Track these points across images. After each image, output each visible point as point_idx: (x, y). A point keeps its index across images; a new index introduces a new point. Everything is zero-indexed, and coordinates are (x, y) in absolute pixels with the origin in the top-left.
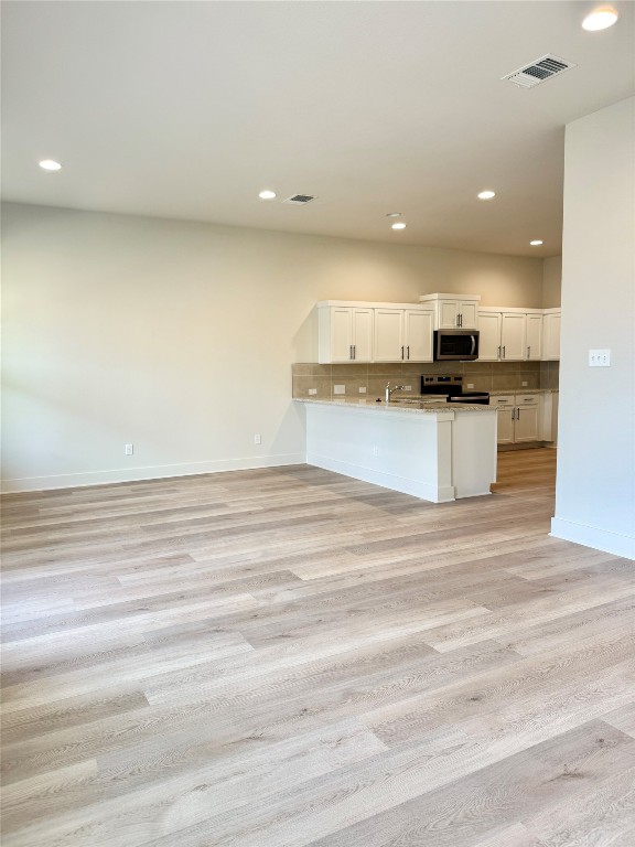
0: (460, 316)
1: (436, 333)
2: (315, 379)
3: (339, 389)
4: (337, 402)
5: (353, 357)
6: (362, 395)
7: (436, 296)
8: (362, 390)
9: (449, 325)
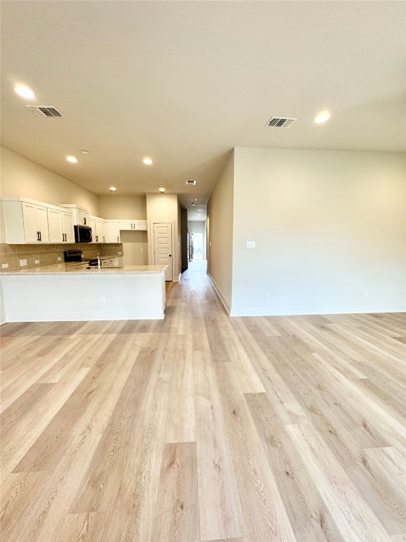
0: (85, 219)
1: (76, 227)
2: (6, 256)
3: (23, 262)
4: (22, 272)
5: (39, 240)
6: (37, 266)
7: (74, 206)
8: (37, 262)
9: (82, 224)
